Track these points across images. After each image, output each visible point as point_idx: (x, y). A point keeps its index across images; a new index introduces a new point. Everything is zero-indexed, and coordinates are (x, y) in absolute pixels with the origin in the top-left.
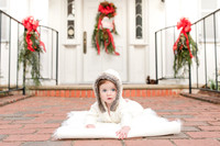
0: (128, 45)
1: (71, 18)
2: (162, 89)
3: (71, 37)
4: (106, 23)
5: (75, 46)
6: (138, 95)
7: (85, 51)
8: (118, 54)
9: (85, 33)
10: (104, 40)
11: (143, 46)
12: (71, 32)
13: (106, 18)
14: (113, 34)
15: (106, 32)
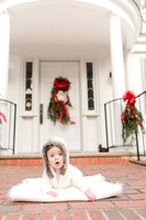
0: (81, 116)
1: (29, 92)
2: (113, 157)
3: (28, 109)
4: (61, 96)
5: (32, 117)
6: (90, 163)
7: (41, 122)
9: (41, 105)
10: (59, 111)
11: (95, 117)
13: (60, 92)
14: (67, 106)
15: (61, 103)
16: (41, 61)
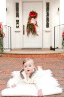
0: (43, 31)
1: (17, 19)
2: (57, 54)
3: (17, 27)
4: (33, 21)
5: (19, 32)
6: (46, 57)
7: (24, 34)
8: (38, 35)
9: (24, 26)
10: (32, 29)
12: (18, 25)
13: (33, 19)
14: (36, 26)
15: (33, 25)
16: (23, 2)
